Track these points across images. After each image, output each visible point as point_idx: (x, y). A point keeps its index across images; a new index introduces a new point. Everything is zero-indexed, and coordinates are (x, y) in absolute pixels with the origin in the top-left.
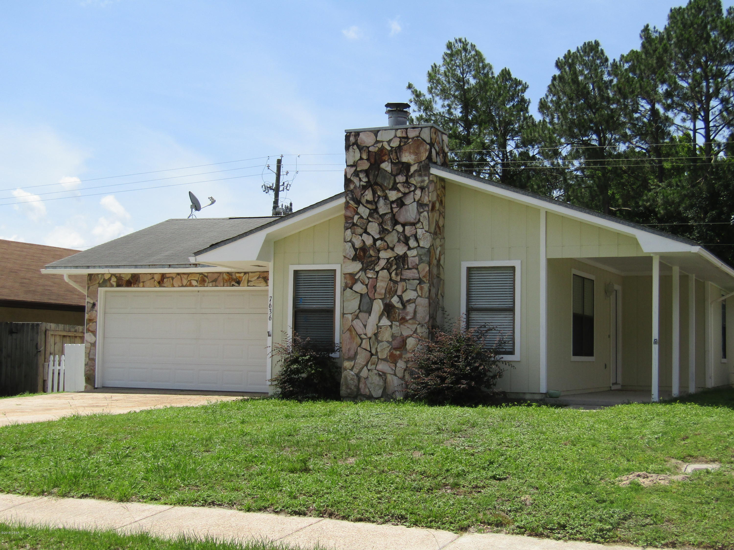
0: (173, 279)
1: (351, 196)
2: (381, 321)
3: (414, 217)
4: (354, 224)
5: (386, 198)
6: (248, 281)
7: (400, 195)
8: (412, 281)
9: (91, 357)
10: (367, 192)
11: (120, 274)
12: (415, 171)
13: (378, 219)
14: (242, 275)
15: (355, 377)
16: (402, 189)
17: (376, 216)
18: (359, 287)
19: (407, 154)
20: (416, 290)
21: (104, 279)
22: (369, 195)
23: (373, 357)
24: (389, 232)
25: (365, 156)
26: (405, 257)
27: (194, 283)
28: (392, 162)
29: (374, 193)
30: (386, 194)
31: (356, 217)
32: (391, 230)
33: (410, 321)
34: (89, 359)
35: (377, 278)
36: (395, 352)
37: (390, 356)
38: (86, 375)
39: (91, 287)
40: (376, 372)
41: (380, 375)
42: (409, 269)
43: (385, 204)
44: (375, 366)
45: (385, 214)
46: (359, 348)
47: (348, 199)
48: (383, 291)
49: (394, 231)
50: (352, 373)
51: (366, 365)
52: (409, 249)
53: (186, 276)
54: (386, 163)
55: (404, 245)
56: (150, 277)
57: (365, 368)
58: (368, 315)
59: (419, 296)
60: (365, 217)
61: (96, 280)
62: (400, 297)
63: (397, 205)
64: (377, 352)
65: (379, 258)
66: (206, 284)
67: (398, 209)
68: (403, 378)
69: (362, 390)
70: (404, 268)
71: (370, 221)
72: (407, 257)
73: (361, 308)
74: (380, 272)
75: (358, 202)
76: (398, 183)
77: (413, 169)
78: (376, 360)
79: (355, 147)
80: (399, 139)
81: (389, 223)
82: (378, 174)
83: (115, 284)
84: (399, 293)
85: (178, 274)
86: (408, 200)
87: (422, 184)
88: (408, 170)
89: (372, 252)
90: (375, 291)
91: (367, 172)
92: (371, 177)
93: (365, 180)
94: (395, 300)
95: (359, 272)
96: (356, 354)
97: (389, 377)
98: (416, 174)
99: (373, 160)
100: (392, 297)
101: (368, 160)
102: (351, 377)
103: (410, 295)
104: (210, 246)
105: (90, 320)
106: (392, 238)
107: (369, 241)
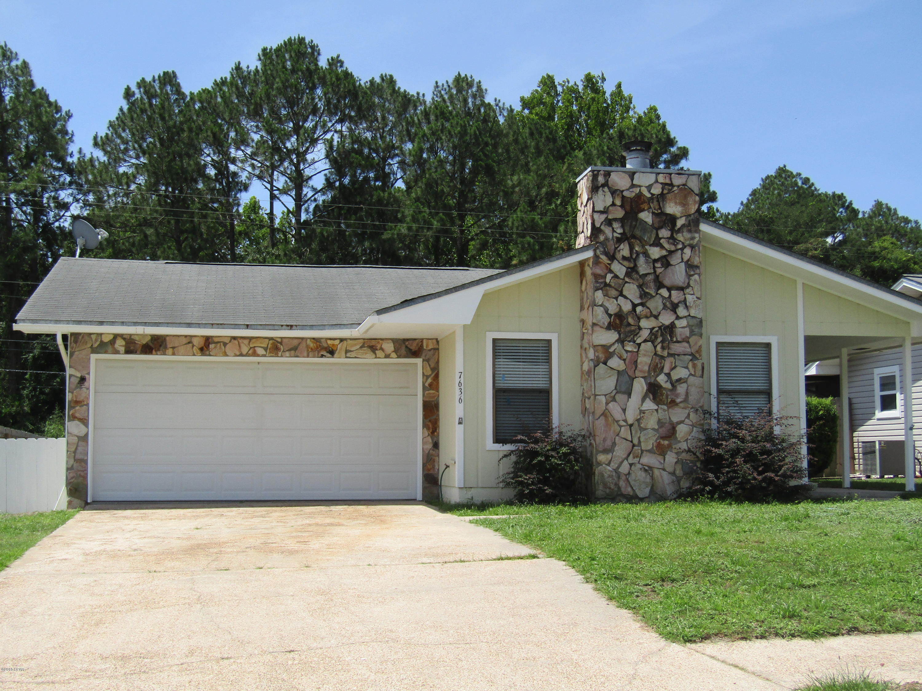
0: (225, 344)
1: (602, 250)
2: (644, 404)
3: (682, 280)
4: (606, 285)
5: (646, 254)
6: (347, 351)
7: (664, 253)
8: (683, 356)
9: (79, 456)
10: (622, 246)
11: (131, 335)
12: (683, 226)
13: (638, 280)
14: (337, 342)
15: (614, 474)
16: (666, 246)
17: (635, 276)
18: (614, 362)
19: (672, 204)
20: (687, 368)
21: (102, 342)
22: (624, 249)
23: (635, 448)
24: (653, 297)
25: (618, 202)
26: (672, 326)
27: (260, 351)
28: (653, 213)
29: (631, 248)
30: (646, 250)
31: (609, 277)
32: (654, 294)
33: (682, 405)
34: (75, 460)
35: (637, 352)
36: (662, 442)
37: (656, 447)
38: (68, 484)
39: (76, 353)
40: (640, 466)
41: (646, 471)
42: (678, 342)
43: (646, 263)
44: (638, 459)
45: (646, 275)
46: (617, 438)
47: (598, 252)
48: (646, 368)
49: (658, 296)
50: (609, 468)
51: (627, 458)
52: (678, 318)
53: (246, 342)
54: (646, 212)
55: (672, 312)
56: (185, 341)
57: (625, 462)
58: (626, 396)
59: (691, 374)
60: (622, 277)
61: (86, 343)
62: (668, 375)
63: (662, 265)
64: (639, 442)
65: (640, 329)
66: (280, 354)
67: (663, 269)
68: (673, 473)
69: (623, 490)
70: (672, 340)
71: (626, 282)
72: (676, 327)
73: (618, 388)
74: (642, 344)
75: (612, 258)
76: (661, 238)
77: (680, 223)
78: (640, 451)
79: (606, 189)
80: (661, 186)
81: (652, 285)
82: (636, 225)
83: (122, 349)
84: (666, 370)
85: (234, 338)
86: (675, 260)
87: (691, 242)
88: (674, 224)
89: (630, 320)
90: (636, 367)
91: (622, 221)
92: (627, 229)
93: (620, 231)
94: (662, 379)
95: (613, 344)
96: (614, 444)
97: (656, 472)
98: (685, 230)
99: (628, 208)
100: (658, 376)
101: (622, 206)
102: (609, 473)
103: (680, 373)
104: (402, 303)
105: (77, 402)
106: (655, 304)
107: (627, 307)
